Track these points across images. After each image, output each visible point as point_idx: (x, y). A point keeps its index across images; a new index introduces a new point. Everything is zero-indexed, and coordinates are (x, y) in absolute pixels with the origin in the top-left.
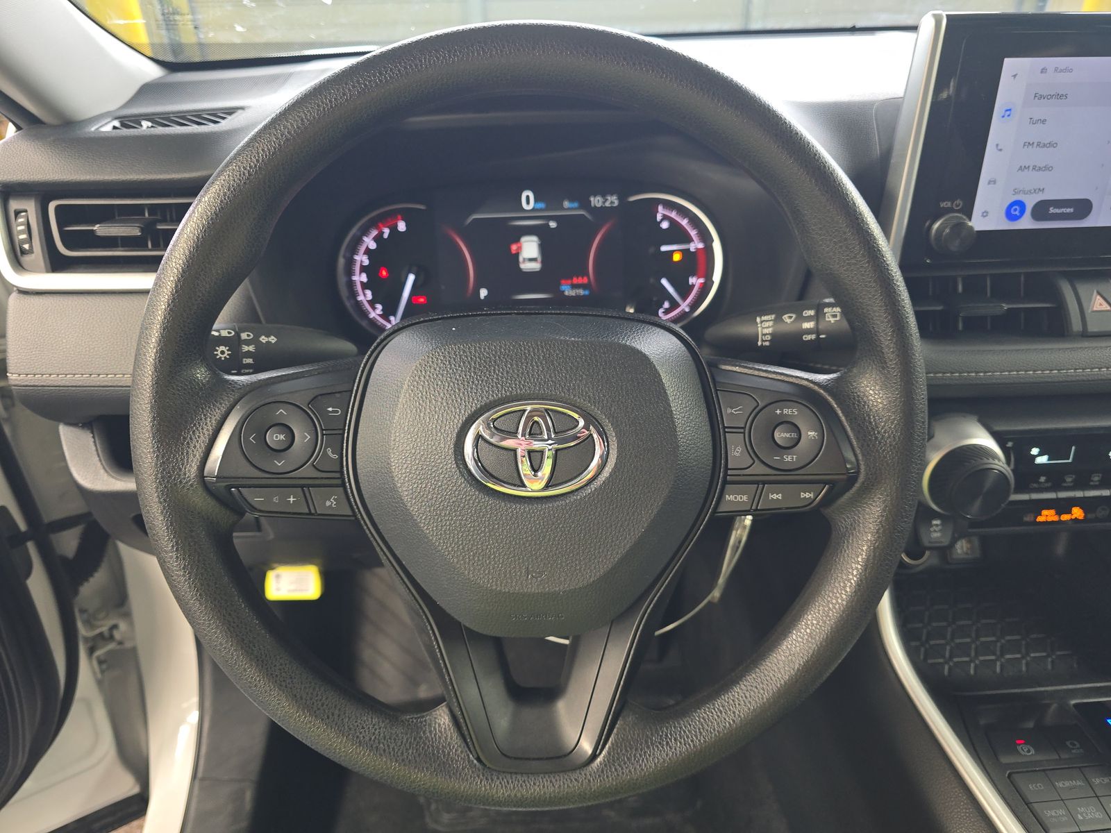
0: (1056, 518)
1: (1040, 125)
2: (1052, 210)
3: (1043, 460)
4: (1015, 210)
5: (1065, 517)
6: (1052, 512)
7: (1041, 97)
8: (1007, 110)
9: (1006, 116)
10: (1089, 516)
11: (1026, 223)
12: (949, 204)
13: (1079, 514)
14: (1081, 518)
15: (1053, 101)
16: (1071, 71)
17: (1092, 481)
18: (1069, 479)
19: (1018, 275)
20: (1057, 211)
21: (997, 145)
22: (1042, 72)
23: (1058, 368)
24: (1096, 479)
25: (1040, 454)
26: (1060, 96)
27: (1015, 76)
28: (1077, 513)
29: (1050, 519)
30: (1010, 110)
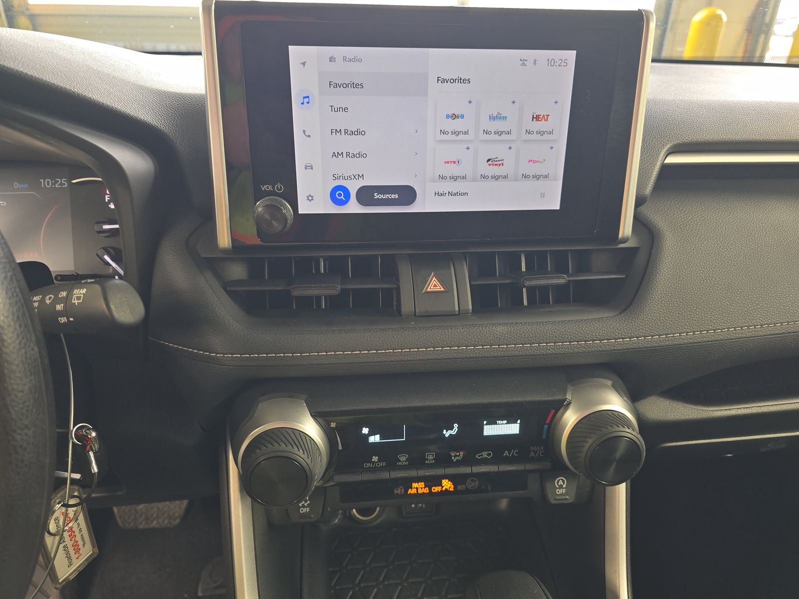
0: (426, 490)
1: (341, 113)
2: (376, 196)
3: (375, 439)
4: (340, 195)
5: (437, 489)
6: (422, 484)
7: (337, 85)
8: (304, 98)
9: (305, 103)
10: (459, 487)
11: (353, 207)
12: (270, 188)
13: (449, 486)
14: (452, 489)
15: (350, 89)
16: (360, 60)
17: (427, 459)
18: (403, 458)
19: (377, 256)
20: (381, 196)
21: (304, 131)
22: (330, 61)
23: (377, 348)
24: (430, 457)
25: (372, 433)
26: (356, 86)
27: (304, 64)
28: (447, 484)
29: (420, 491)
30: (308, 97)
